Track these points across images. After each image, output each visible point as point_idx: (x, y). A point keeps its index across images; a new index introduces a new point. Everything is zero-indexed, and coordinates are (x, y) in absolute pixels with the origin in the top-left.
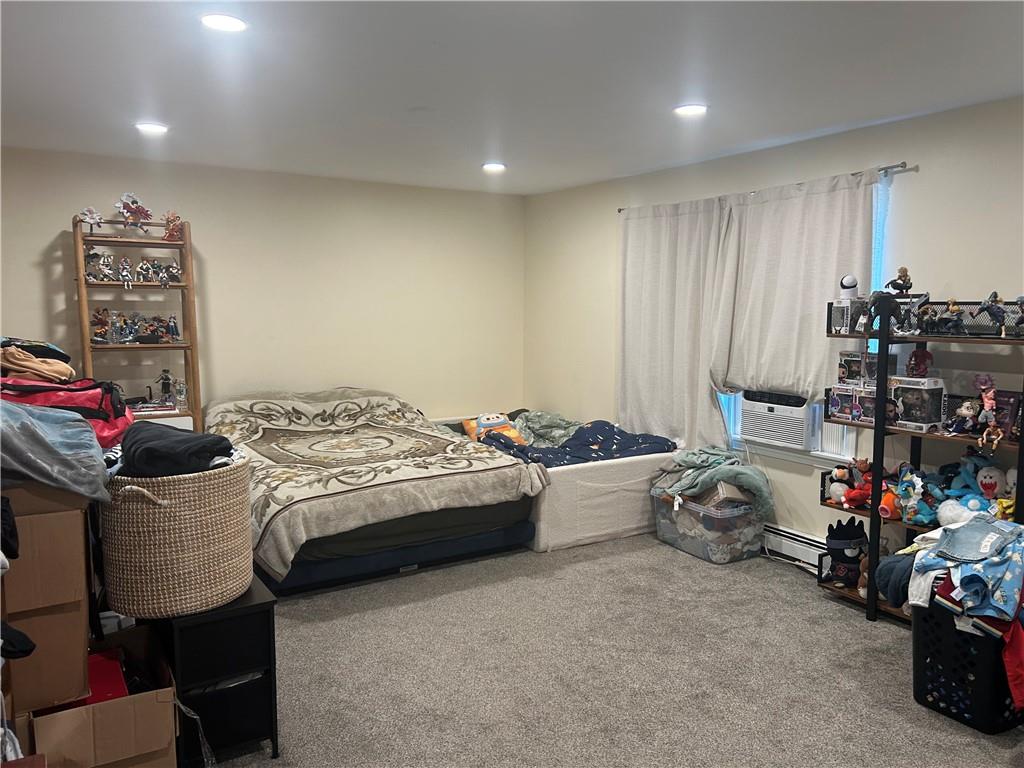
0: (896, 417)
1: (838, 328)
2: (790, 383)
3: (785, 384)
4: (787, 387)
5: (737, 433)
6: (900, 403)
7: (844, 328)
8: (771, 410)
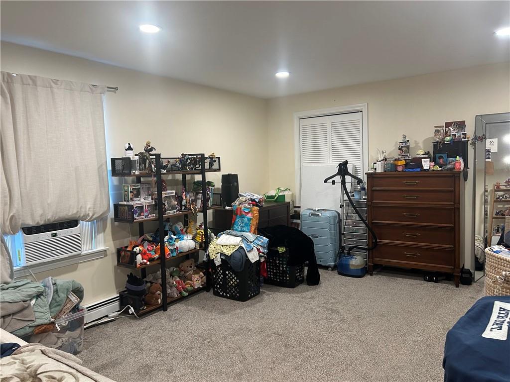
0: (166, 210)
1: (134, 171)
2: (75, 212)
3: (70, 214)
4: (72, 215)
5: (21, 262)
6: (166, 204)
7: (137, 171)
8: (55, 235)
